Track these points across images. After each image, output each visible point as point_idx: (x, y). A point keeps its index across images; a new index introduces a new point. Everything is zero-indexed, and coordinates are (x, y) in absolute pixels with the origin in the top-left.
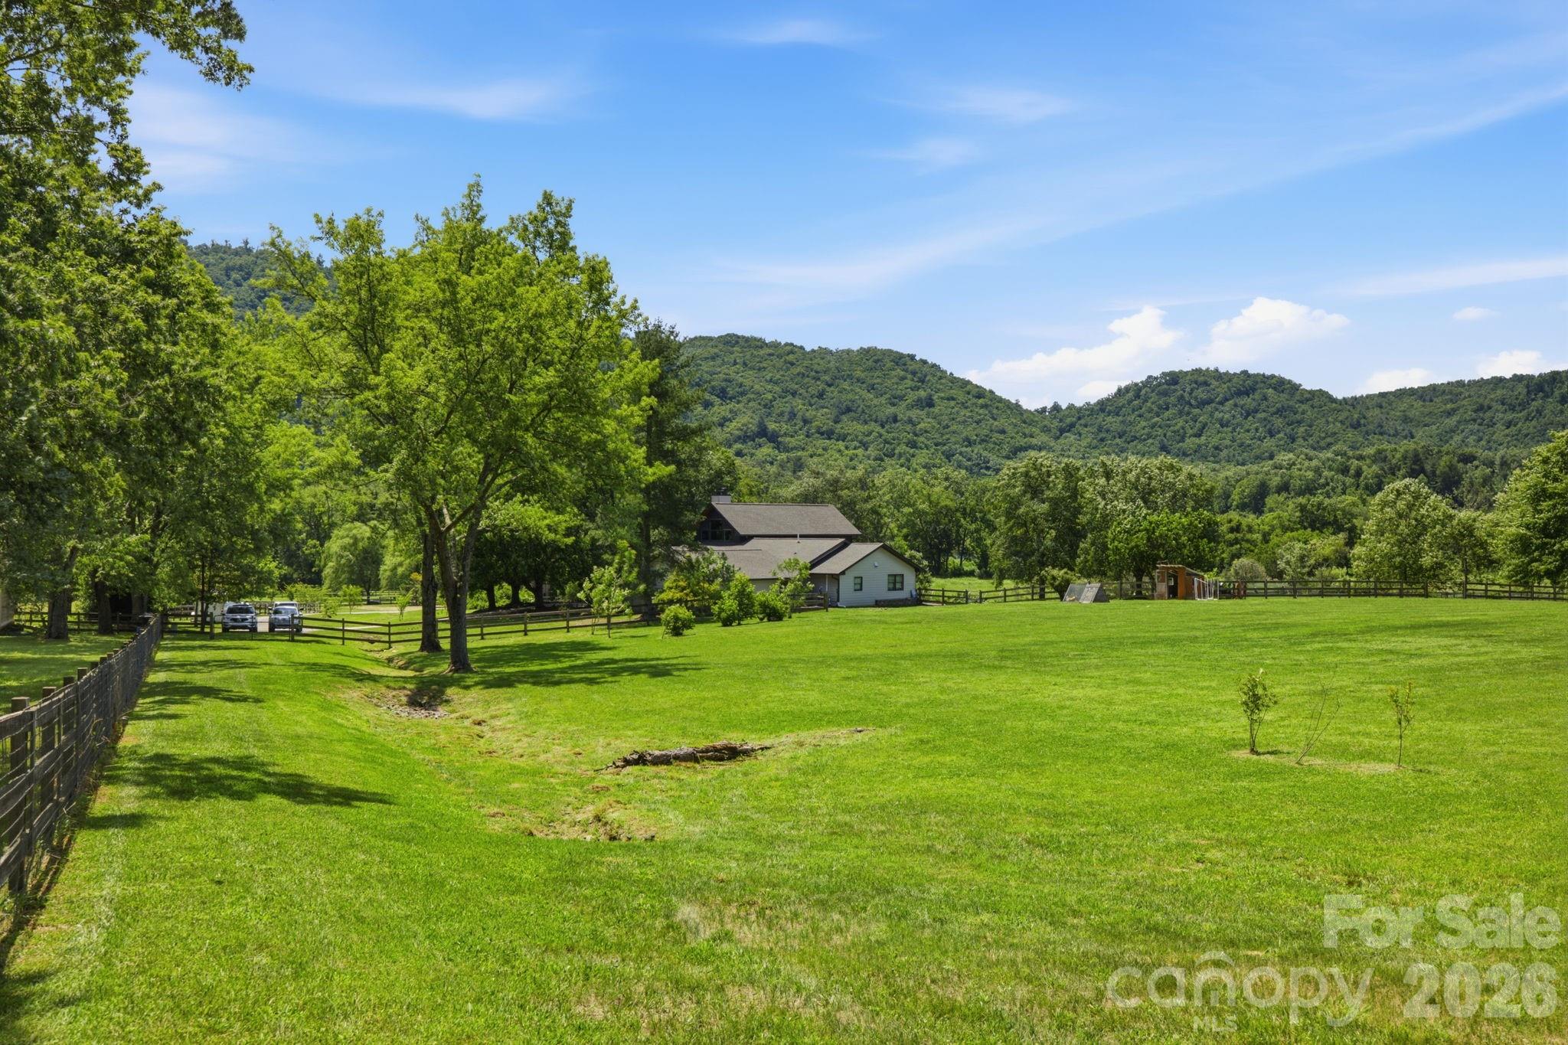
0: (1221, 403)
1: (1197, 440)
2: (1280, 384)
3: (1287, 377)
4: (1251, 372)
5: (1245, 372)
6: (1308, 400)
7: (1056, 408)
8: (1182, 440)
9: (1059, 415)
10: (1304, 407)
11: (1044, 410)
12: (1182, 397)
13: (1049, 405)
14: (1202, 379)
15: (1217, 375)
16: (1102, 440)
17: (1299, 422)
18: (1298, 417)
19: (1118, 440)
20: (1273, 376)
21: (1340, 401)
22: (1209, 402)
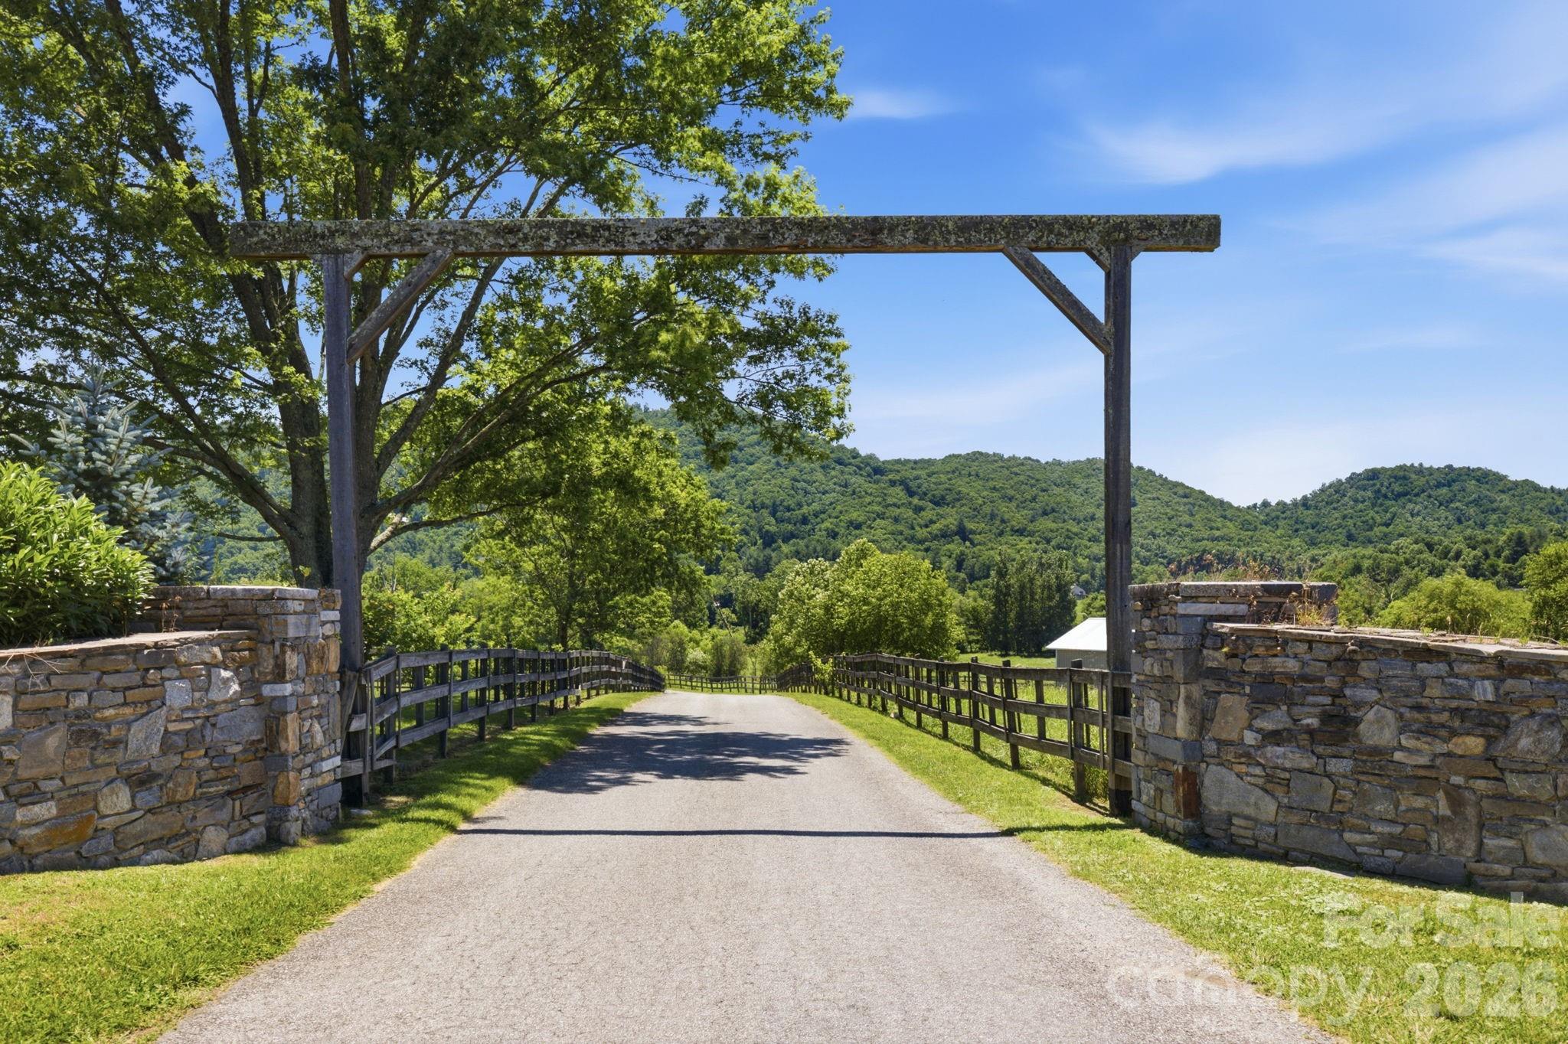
0: (1417, 495)
1: (1384, 529)
2: (1485, 477)
3: (1494, 470)
4: (1456, 466)
5: (1450, 467)
6: (1510, 489)
7: (1266, 504)
8: (1371, 529)
9: (1267, 510)
10: (1503, 496)
11: (1255, 506)
12: (1379, 491)
13: (1259, 503)
14: (1402, 473)
15: (1420, 471)
16: (1297, 530)
17: (1494, 510)
18: (1495, 505)
19: (1310, 531)
20: (1479, 469)
21: (1545, 490)
22: (1405, 494)
